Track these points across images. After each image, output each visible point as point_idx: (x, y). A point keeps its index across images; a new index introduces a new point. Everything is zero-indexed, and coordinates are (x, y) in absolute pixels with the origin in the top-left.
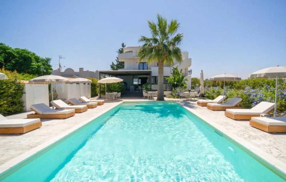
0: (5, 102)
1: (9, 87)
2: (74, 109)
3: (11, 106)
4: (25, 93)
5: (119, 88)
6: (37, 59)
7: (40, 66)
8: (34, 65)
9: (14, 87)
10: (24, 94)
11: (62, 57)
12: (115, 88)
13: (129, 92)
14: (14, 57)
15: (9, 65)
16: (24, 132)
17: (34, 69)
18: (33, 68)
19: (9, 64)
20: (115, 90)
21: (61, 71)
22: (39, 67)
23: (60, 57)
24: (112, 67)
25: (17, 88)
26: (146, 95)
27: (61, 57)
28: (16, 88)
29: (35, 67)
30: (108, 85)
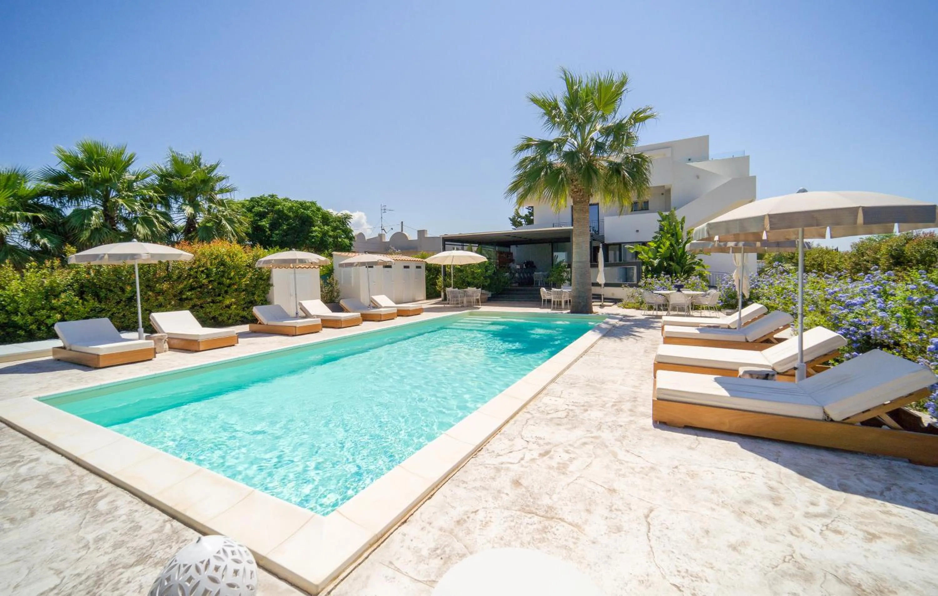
0: (233, 300)
1: (242, 275)
2: (320, 319)
3: (246, 309)
4: (272, 285)
5: (485, 278)
6: (326, 219)
7: (328, 231)
8: (315, 231)
9: (249, 275)
10: (271, 288)
11: (386, 208)
12: (474, 278)
13: (530, 288)
14: (287, 218)
15: (277, 234)
16: (201, 349)
17: (313, 240)
18: (313, 237)
19: (277, 232)
20: (476, 281)
21: (384, 240)
22: (325, 234)
23: (383, 208)
24: (515, 222)
25: (256, 276)
26: (548, 297)
27: (385, 210)
28: (254, 275)
29: (317, 236)
30: (460, 269)
